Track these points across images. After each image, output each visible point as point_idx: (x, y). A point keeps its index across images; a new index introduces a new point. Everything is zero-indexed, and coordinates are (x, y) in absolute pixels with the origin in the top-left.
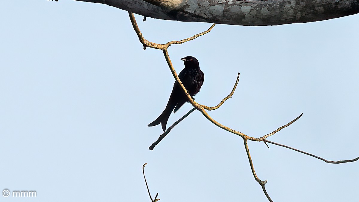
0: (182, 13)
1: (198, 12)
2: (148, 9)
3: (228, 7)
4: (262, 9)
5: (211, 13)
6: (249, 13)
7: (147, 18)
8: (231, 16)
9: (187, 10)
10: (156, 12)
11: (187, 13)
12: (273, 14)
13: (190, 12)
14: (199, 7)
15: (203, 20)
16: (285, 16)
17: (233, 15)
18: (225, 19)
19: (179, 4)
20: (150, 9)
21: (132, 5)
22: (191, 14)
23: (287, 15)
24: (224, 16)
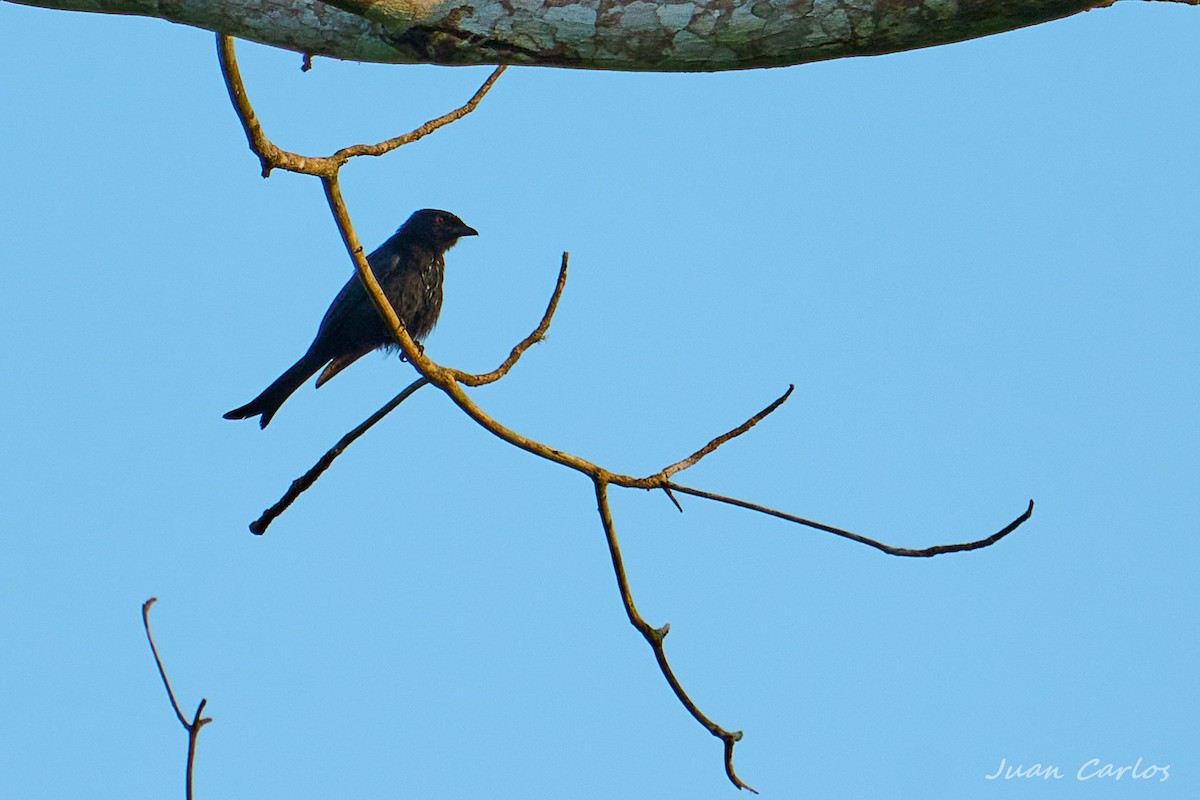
0: (445, 35)
1: (504, 31)
2: (322, 28)
3: (612, 11)
4: (736, 13)
5: (551, 30)
6: (687, 29)
7: (315, 59)
8: (622, 41)
9: (464, 24)
10: (349, 37)
11: (464, 35)
12: (775, 27)
13: (476, 31)
14: (507, 12)
15: (522, 56)
16: (818, 34)
17: (629, 37)
18: (601, 50)
19: (434, 7)
20: (328, 27)
21: (260, 17)
22: (477, 38)
23: (825, 30)
24: (598, 42)
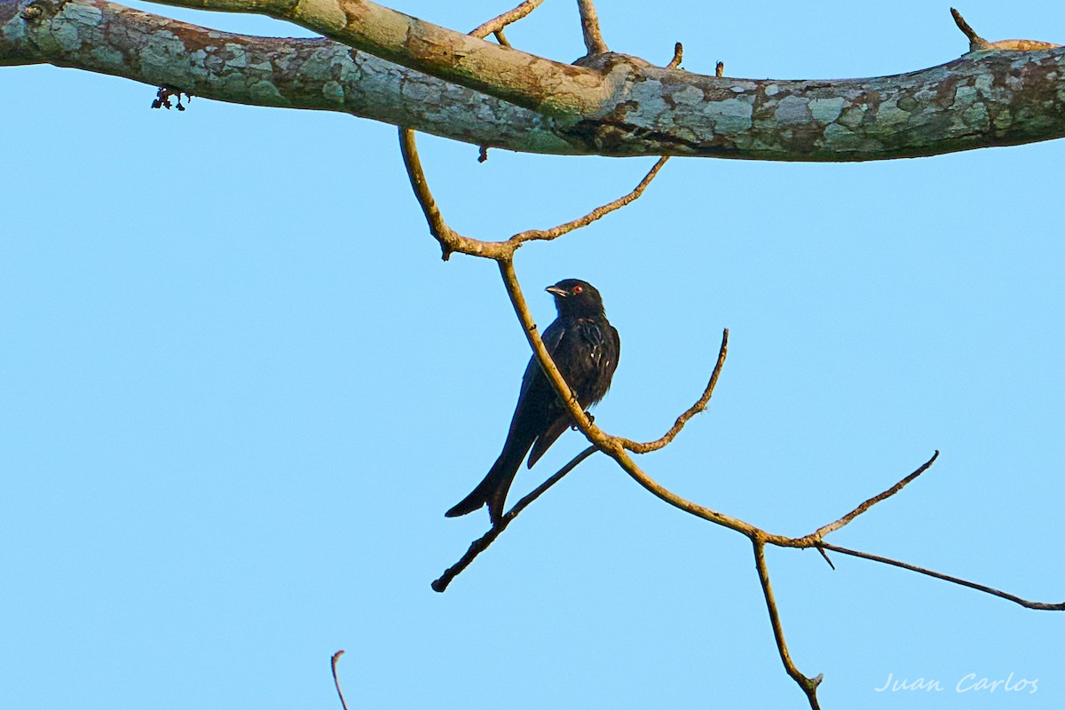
0: (611, 128)
1: (667, 125)
2: (497, 122)
3: (767, 105)
4: (882, 106)
5: (711, 124)
6: (837, 121)
7: (490, 151)
8: (777, 132)
9: (629, 118)
10: (522, 130)
11: (629, 128)
12: (919, 120)
13: (640, 123)
14: (670, 107)
15: (683, 147)
16: (959, 126)
17: (784, 130)
18: (757, 142)
19: (601, 102)
20: (502, 121)
21: (439, 112)
22: (642, 131)
23: (965, 123)
24: (755, 134)
